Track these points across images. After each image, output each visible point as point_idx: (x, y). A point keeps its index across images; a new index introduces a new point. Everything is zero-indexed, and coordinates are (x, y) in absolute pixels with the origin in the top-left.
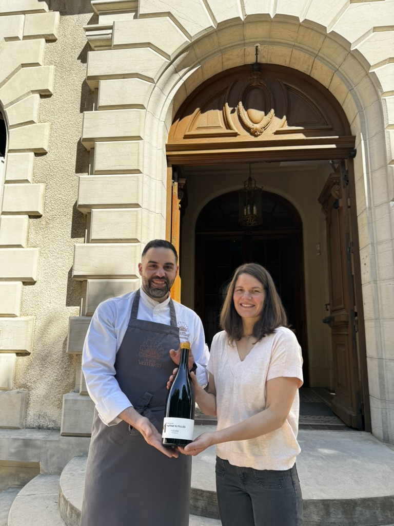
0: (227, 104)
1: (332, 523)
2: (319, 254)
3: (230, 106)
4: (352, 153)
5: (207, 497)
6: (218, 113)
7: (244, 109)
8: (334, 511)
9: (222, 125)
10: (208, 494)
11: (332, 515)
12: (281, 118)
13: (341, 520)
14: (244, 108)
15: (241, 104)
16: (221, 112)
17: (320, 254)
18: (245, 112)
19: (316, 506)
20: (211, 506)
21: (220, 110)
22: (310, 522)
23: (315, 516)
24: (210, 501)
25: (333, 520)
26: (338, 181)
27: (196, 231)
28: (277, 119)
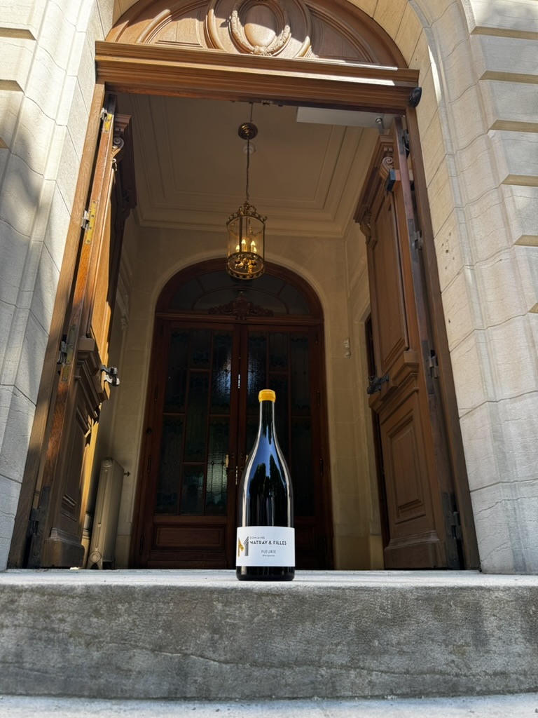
0: (212, 11)
1: (495, 674)
2: (348, 353)
3: (217, 15)
4: (414, 95)
5: (30, 610)
6: (197, 24)
7: (239, 23)
8: (499, 628)
9: (202, 42)
10: (37, 597)
11: (494, 645)
12: (302, 40)
13: (524, 664)
14: (240, 20)
15: (235, 13)
16: (202, 23)
17: (350, 354)
18: (242, 29)
19: (437, 610)
20: (41, 645)
21: (200, 20)
22: (422, 673)
23: (435, 647)
24: (41, 623)
25: (499, 663)
26: (390, 150)
27: (156, 312)
28: (294, 42)
